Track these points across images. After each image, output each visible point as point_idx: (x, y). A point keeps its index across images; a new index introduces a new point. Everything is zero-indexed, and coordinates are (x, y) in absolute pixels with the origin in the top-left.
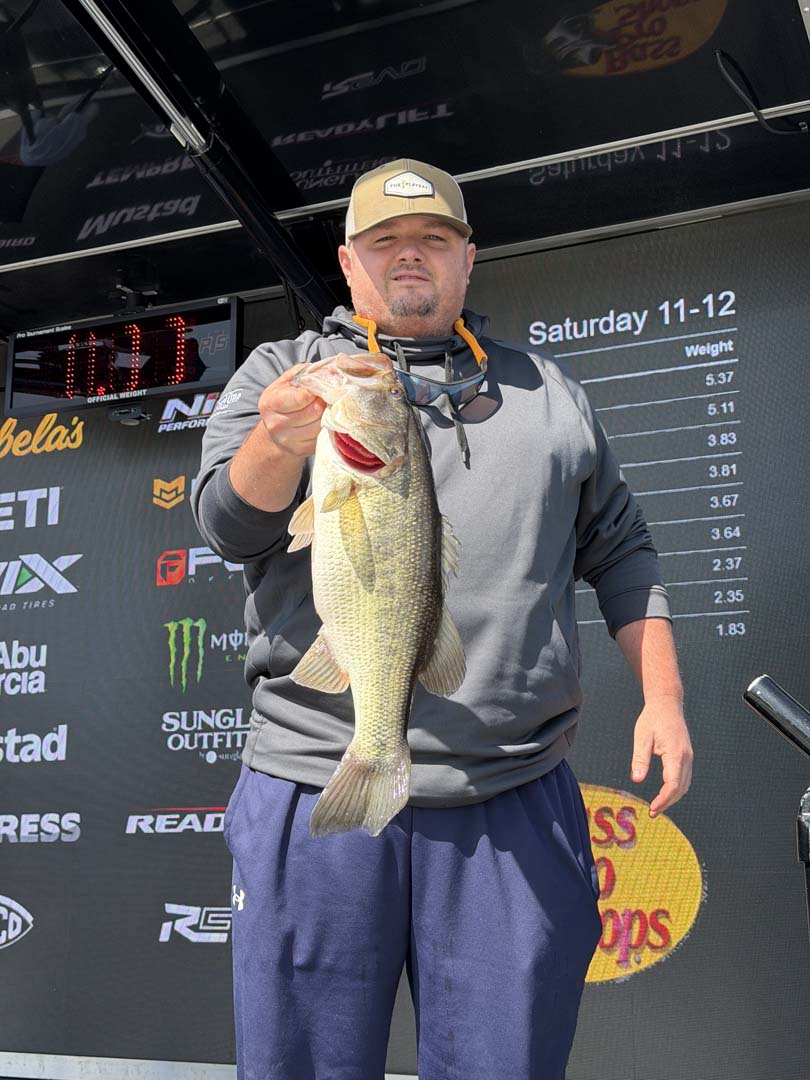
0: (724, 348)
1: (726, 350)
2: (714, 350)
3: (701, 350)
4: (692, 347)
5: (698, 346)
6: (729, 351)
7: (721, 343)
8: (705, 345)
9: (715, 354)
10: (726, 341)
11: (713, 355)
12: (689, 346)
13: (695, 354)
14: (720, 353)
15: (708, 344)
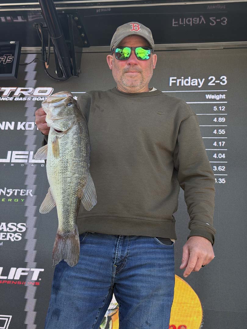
0: (221, 97)
1: (222, 98)
2: (217, 97)
3: (213, 97)
4: (209, 95)
5: (211, 95)
6: (223, 98)
7: (220, 95)
8: (214, 95)
9: (218, 99)
10: (222, 94)
11: (217, 99)
12: (207, 95)
13: (210, 98)
14: (220, 99)
15: (215, 95)
